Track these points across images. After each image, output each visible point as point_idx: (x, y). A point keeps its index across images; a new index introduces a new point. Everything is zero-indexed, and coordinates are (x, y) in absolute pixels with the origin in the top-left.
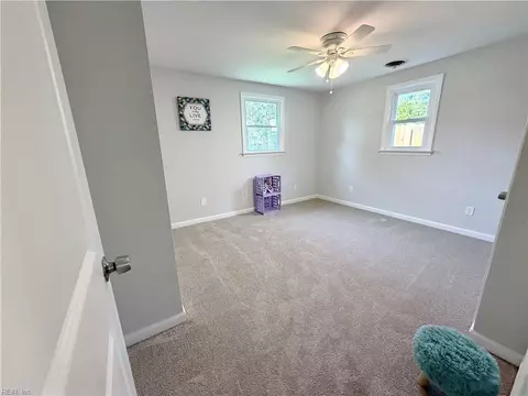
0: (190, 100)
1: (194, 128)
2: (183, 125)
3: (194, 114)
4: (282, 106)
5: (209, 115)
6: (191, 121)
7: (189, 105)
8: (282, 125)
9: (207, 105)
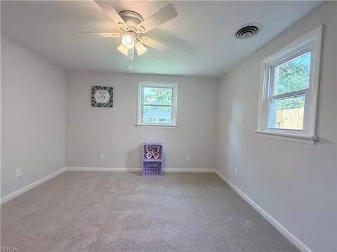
0: (98, 88)
1: (100, 105)
2: (94, 104)
3: (102, 97)
4: (176, 90)
5: (112, 97)
6: (98, 101)
7: (98, 91)
8: (176, 106)
9: (111, 90)
